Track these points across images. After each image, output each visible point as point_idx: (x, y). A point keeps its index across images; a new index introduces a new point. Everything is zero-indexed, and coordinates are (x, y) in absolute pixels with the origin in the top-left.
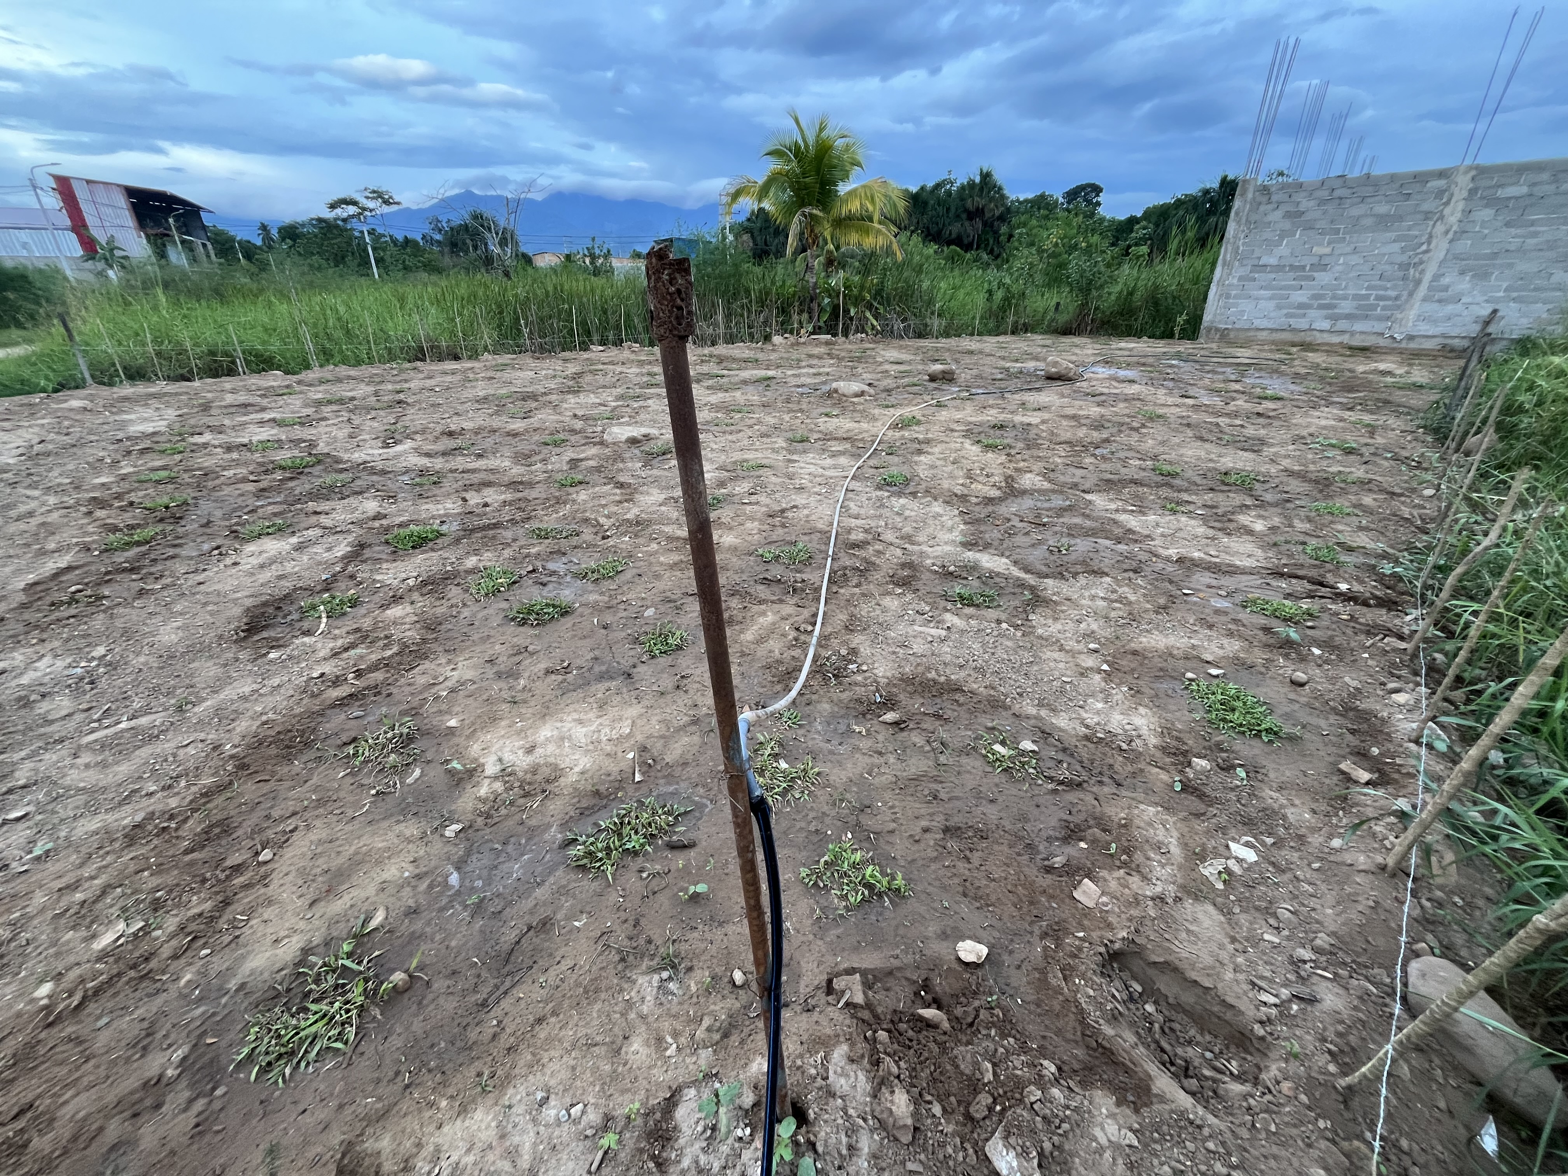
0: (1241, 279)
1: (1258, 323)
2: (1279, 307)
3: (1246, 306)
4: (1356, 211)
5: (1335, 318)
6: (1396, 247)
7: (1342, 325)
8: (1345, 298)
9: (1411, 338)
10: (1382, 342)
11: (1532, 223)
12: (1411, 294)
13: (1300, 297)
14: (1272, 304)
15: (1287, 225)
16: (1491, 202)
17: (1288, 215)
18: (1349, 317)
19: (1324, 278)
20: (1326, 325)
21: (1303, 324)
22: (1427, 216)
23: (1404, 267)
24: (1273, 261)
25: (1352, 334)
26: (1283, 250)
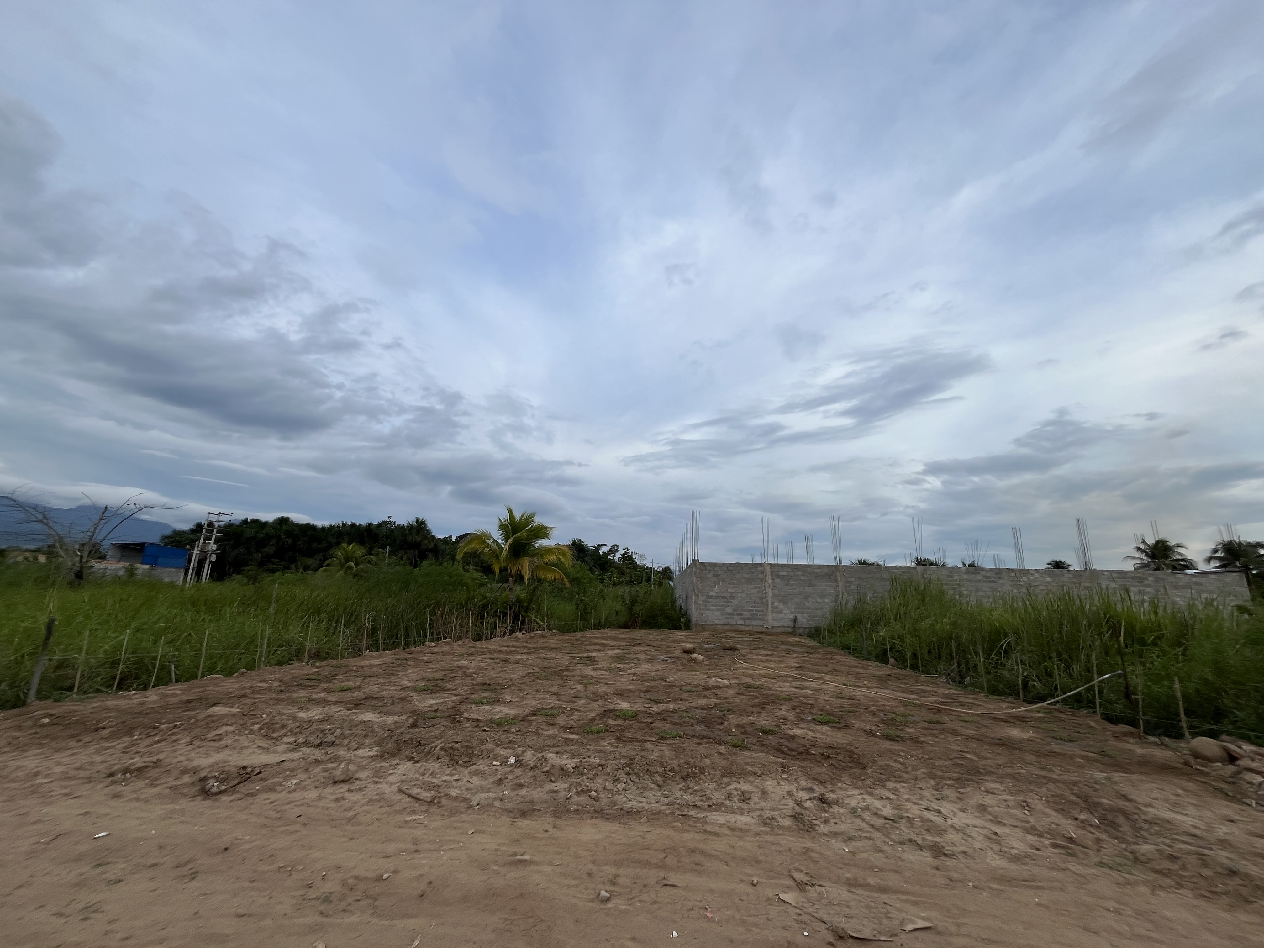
0: (704, 601)
1: (716, 622)
2: (722, 614)
3: (708, 613)
4: (738, 576)
5: (744, 619)
6: (755, 591)
7: (748, 622)
8: (745, 610)
9: (773, 627)
10: (765, 630)
11: (792, 585)
12: (767, 610)
13: (729, 610)
14: (718, 613)
15: (715, 580)
16: (778, 576)
17: (714, 575)
18: (749, 619)
19: (735, 602)
20: (741, 622)
21: (732, 622)
22: (761, 580)
23: (761, 598)
24: (714, 594)
25: (753, 626)
26: (716, 589)
